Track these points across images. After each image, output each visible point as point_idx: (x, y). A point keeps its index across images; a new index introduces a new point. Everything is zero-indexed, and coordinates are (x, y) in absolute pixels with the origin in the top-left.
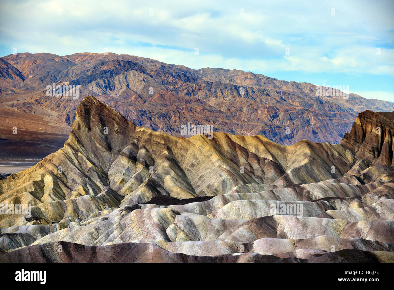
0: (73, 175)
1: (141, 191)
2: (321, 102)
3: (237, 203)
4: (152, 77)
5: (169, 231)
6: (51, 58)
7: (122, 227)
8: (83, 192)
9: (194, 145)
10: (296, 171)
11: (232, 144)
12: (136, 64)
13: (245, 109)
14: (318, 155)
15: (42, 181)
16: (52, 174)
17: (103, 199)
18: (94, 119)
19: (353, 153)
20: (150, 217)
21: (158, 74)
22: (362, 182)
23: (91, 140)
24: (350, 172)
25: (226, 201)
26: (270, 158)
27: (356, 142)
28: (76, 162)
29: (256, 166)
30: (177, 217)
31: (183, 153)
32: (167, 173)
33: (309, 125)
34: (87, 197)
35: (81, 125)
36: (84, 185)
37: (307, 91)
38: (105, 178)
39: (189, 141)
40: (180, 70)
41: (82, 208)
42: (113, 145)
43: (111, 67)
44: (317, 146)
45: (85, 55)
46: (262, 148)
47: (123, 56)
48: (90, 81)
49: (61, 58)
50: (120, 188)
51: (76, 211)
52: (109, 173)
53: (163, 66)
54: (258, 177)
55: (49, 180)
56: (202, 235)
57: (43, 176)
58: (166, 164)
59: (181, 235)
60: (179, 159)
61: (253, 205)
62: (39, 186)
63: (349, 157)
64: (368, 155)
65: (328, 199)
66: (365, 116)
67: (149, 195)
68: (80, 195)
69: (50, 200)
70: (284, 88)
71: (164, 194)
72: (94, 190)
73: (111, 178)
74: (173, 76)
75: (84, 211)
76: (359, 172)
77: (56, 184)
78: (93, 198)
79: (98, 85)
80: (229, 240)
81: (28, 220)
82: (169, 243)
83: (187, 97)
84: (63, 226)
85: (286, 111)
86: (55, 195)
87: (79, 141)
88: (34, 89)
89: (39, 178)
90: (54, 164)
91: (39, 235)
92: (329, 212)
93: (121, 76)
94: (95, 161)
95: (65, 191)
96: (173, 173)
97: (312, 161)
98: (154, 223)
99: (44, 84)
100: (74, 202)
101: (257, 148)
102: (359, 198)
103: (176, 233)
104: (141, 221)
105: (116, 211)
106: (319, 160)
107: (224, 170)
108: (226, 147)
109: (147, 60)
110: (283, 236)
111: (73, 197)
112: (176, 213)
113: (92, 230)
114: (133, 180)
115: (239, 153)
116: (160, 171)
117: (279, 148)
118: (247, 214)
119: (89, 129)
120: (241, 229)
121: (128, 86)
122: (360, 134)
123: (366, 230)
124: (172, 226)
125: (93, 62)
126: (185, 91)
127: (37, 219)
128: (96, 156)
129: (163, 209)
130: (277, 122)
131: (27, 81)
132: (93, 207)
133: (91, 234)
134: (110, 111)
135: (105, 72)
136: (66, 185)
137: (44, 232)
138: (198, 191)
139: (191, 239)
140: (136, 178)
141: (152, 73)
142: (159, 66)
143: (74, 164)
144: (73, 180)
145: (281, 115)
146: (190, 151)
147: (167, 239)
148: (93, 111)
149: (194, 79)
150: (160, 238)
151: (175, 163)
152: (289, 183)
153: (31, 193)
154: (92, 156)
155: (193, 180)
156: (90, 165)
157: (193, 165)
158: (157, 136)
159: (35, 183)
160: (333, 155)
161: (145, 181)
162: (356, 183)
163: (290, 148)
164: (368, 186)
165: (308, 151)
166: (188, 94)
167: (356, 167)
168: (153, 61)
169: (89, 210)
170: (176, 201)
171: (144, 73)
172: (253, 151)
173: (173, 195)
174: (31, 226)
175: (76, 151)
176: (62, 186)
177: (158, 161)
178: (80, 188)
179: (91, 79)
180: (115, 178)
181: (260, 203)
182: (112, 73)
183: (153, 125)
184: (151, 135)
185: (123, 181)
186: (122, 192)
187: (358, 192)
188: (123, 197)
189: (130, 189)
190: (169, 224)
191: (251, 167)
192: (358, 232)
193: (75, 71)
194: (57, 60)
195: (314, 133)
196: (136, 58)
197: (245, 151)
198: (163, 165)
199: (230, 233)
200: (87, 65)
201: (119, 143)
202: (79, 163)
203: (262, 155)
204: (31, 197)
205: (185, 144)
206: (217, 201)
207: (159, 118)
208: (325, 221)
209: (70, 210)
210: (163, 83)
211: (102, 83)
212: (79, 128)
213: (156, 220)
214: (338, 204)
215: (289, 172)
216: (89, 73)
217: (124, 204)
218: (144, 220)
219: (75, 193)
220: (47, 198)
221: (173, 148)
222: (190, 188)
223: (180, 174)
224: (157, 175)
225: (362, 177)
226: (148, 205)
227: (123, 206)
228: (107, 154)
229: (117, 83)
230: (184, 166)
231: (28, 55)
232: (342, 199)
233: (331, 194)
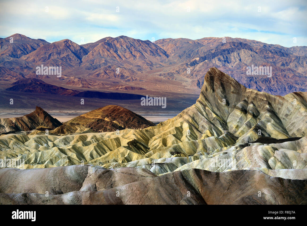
0: (202, 123)
1: (250, 133)
4: (257, 53)
5: (270, 162)
6: (187, 41)
7: (237, 159)
8: (209, 135)
9: (287, 101)
12: (246, 45)
15: (181, 127)
16: (188, 122)
17: (223, 139)
18: (217, 84)
20: (257, 152)
21: (261, 51)
23: (215, 98)
28: (204, 113)
30: (276, 152)
31: (280, 107)
32: (269, 121)
34: (212, 138)
35: (208, 88)
36: (211, 129)
38: (224, 125)
39: (284, 98)
40: (277, 48)
41: (209, 146)
42: (230, 102)
43: (228, 47)
45: (210, 39)
47: (237, 39)
48: (214, 57)
49: (194, 41)
50: (235, 132)
51: (205, 147)
52: (228, 121)
53: (265, 45)
55: (186, 126)
57: (182, 123)
58: (268, 115)
59: (279, 164)
60: (277, 111)
62: (179, 130)
67: (256, 136)
68: (208, 136)
69: (187, 140)
71: (267, 136)
72: (217, 133)
73: (229, 125)
74: (272, 53)
75: (211, 148)
77: (191, 129)
78: (217, 139)
79: (219, 60)
81: (172, 153)
82: (270, 170)
83: (282, 67)
84: (196, 158)
86: (190, 136)
87: (206, 99)
88: (175, 63)
89: (179, 125)
90: (189, 115)
91: (180, 164)
93: (235, 53)
94: (218, 113)
95: (197, 134)
96: (273, 121)
98: (260, 156)
99: (182, 59)
100: (203, 141)
103: (275, 163)
104: (251, 155)
105: (233, 148)
109: (254, 42)
111: (203, 138)
112: (275, 149)
114: (244, 126)
116: (263, 119)
119: (214, 91)
121: (240, 60)
124: (272, 158)
125: (216, 44)
126: (281, 63)
127: (178, 153)
128: (218, 109)
129: (267, 147)
131: (170, 58)
132: (217, 145)
134: (228, 78)
135: (224, 51)
136: (197, 130)
137: (183, 162)
138: (291, 134)
139: (286, 168)
140: (247, 125)
141: (257, 51)
142: (262, 45)
143: (203, 115)
144: (203, 126)
146: (284, 106)
147: (269, 167)
148: (216, 78)
149: (287, 55)
150: (264, 167)
151: (274, 114)
153: (174, 135)
154: (216, 110)
155: (287, 126)
156: (214, 116)
157: (287, 115)
158: (261, 95)
159: (177, 128)
161: (253, 127)
166: (283, 65)
168: (258, 42)
169: (214, 147)
170: (275, 141)
171: (251, 51)
173: (273, 136)
174: (174, 158)
175: (205, 106)
176: (195, 131)
177: (262, 112)
178: (208, 132)
179: (214, 56)
180: (232, 124)
182: (229, 51)
183: (258, 88)
184: (257, 94)
185: (237, 127)
186: (237, 134)
188: (237, 138)
189: (243, 132)
190: (270, 157)
193: (203, 50)
194: (191, 43)
196: (245, 40)
198: (265, 115)
200: (211, 46)
201: (235, 100)
202: (207, 114)
204: (173, 138)
205: (281, 101)
206: (304, 141)
207: (262, 82)
209: (200, 147)
210: (265, 57)
211: (222, 58)
212: (207, 90)
213: (261, 154)
216: (213, 52)
217: (239, 142)
218: (253, 154)
219: (204, 135)
220: (185, 138)
221: (273, 103)
222: (285, 131)
223: (278, 121)
224: (262, 122)
226: (255, 144)
227: (237, 144)
228: (226, 108)
229: (232, 58)
230: (280, 116)
231: (171, 40)
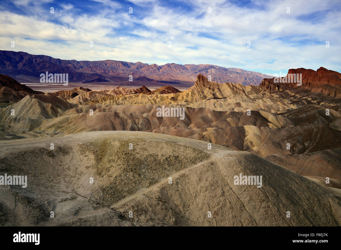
1: (211, 96)
2: (257, 76)
3: (232, 99)
5: (216, 105)
7: (205, 104)
10: (248, 92)
11: (233, 85)
12: (213, 67)
13: (239, 77)
14: (253, 88)
15: (189, 93)
16: (191, 91)
17: (202, 97)
18: (201, 79)
19: (262, 88)
20: (211, 102)
21: (219, 69)
22: (263, 95)
23: (200, 84)
24: (261, 93)
25: (230, 99)
26: (242, 89)
27: (263, 85)
29: (238, 91)
31: (221, 87)
32: (217, 92)
33: (254, 81)
34: (198, 97)
36: (198, 94)
37: (254, 73)
42: (205, 85)
43: (208, 67)
44: (253, 86)
46: (240, 86)
48: (203, 71)
51: (196, 100)
52: (204, 91)
54: (239, 93)
56: (223, 106)
59: (218, 106)
61: (236, 100)
63: (261, 89)
64: (265, 89)
65: (254, 99)
66: (265, 79)
67: (213, 97)
70: (248, 73)
71: (216, 97)
72: (200, 95)
73: (204, 93)
74: (222, 70)
75: (198, 100)
76: (263, 93)
77: (192, 94)
78: (200, 97)
80: (229, 108)
84: (192, 103)
85: (249, 78)
86: (191, 96)
87: (197, 84)
90: (191, 89)
92: (254, 102)
93: (210, 70)
95: (194, 95)
96: (219, 92)
97: (252, 90)
98: (213, 104)
100: (195, 98)
101: (239, 87)
102: (262, 99)
105: (205, 100)
106: (253, 89)
107: (230, 91)
108: (231, 86)
110: (242, 107)
112: (218, 101)
113: (198, 104)
115: (234, 87)
117: (244, 87)
118: (235, 102)
119: (200, 81)
120: (232, 105)
121: (211, 72)
122: (264, 84)
123: (262, 106)
124: (217, 104)
126: (225, 73)
127: (187, 101)
129: (215, 100)
130: (246, 81)
132: (200, 99)
133: (198, 105)
135: (206, 69)
137: (188, 104)
138: (224, 96)
139: (221, 107)
140: (210, 93)
141: (217, 69)
143: (196, 89)
144: (196, 93)
145: (247, 79)
146: (223, 87)
147: (215, 107)
148: (201, 77)
150: (213, 107)
151: (219, 90)
152: (246, 95)
154: (200, 88)
155: (223, 93)
156: (200, 90)
157: (223, 90)
159: (187, 93)
160: (257, 89)
161: (212, 94)
162: (262, 95)
163: (247, 87)
164: (264, 96)
165: (251, 87)
167: (262, 91)
170: (219, 98)
171: (215, 69)
172: (238, 87)
173: (218, 97)
175: (197, 86)
181: (238, 99)
182: (208, 69)
185: (207, 93)
186: (207, 96)
187: (262, 97)
189: (209, 95)
190: (216, 104)
191: (237, 91)
192: (260, 107)
195: (255, 83)
197: (236, 87)
198: (216, 90)
199: (230, 106)
201: (207, 85)
203: (240, 88)
204: (186, 97)
205: (222, 85)
206: (228, 99)
208: (252, 104)
209: (194, 100)
210: (220, 71)
211: (205, 71)
212: (197, 81)
213: (213, 102)
214: (257, 100)
215: (246, 92)
216: (203, 69)
217: (207, 99)
219: (196, 96)
221: (219, 86)
222: (222, 95)
224: (215, 92)
225: (263, 94)
226: (212, 99)
228: (204, 87)
230: (221, 90)
232: (258, 99)
233: (255, 98)
